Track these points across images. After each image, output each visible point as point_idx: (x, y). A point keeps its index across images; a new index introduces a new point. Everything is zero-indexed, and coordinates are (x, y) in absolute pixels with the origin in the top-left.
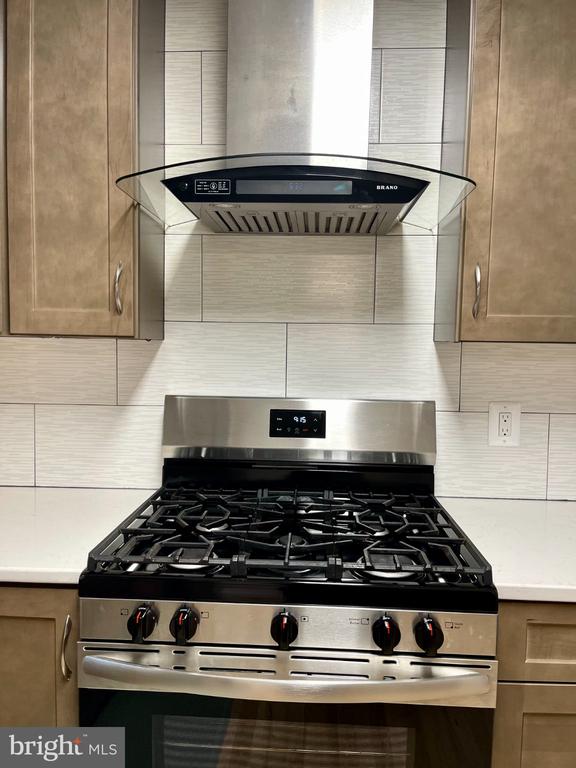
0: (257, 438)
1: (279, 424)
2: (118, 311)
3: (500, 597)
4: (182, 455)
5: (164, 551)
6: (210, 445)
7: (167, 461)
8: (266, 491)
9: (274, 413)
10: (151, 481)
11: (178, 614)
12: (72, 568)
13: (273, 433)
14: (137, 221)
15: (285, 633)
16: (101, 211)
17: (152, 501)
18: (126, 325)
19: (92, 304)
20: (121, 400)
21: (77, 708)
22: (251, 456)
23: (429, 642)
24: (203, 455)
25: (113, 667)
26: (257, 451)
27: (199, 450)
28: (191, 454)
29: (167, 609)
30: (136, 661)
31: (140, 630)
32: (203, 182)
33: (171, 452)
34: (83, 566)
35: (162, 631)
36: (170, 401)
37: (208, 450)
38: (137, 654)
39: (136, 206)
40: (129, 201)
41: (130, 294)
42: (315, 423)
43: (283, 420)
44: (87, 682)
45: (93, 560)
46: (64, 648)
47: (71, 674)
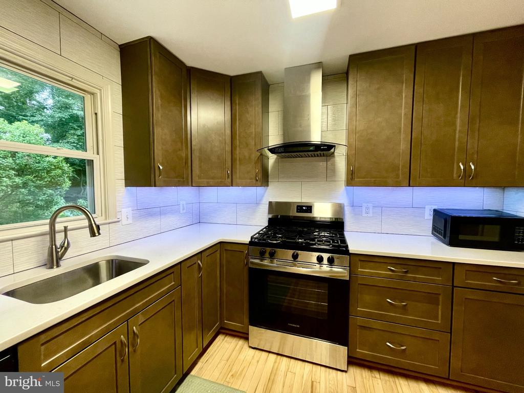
0: (294, 213)
2: (257, 180)
3: (350, 252)
4: (274, 217)
6: (282, 214)
7: (269, 218)
8: (295, 228)
9: (298, 206)
10: (265, 223)
12: (247, 240)
13: (297, 212)
14: (262, 158)
15: (295, 257)
16: (253, 157)
17: (265, 228)
18: (259, 183)
19: (251, 179)
20: (258, 203)
21: (248, 272)
22: (292, 218)
23: (331, 261)
24: (279, 217)
25: (256, 262)
26: (293, 216)
28: (276, 217)
29: (268, 250)
30: (261, 261)
31: (262, 255)
32: (277, 149)
33: (270, 216)
34: (250, 240)
35: (267, 255)
36: (270, 203)
37: (281, 216)
38: (262, 260)
39: (261, 155)
40: (260, 153)
41: (260, 176)
42: (309, 209)
43: (300, 208)
44: (251, 266)
45: (252, 238)
46: (246, 258)
47: (247, 264)
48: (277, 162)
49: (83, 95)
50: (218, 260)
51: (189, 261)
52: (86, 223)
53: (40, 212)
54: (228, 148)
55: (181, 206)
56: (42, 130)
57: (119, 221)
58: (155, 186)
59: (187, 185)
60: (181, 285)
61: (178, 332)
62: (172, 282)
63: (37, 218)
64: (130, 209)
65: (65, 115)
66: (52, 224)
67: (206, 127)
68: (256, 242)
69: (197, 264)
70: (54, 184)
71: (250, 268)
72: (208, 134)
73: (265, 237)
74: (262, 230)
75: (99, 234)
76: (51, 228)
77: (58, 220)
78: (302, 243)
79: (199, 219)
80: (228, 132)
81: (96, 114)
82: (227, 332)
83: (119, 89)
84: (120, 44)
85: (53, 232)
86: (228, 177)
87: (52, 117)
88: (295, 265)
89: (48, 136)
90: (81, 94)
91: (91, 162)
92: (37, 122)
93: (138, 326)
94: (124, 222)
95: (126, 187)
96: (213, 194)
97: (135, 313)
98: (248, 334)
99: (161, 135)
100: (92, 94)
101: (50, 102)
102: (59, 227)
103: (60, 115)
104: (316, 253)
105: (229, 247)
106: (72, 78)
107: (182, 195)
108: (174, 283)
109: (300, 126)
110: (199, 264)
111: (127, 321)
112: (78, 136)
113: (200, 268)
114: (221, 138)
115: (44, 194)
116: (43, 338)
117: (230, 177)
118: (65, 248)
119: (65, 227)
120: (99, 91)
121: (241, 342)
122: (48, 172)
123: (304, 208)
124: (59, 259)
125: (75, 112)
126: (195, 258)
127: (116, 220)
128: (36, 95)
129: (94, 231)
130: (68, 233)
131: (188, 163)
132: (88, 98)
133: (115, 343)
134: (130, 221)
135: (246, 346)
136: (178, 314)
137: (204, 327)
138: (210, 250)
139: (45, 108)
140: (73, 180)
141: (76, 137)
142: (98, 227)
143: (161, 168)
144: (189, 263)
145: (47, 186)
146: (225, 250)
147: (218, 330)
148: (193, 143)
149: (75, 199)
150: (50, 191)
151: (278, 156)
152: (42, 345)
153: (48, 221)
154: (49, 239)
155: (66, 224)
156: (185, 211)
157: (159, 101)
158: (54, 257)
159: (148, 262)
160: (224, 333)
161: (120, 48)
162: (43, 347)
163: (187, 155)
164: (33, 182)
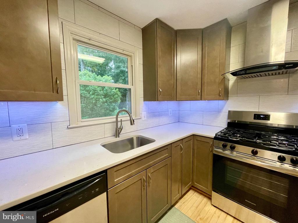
0: (250, 120)
1: (256, 117)
2: (220, 96)
4: (232, 122)
5: (229, 135)
6: (238, 120)
7: (228, 122)
8: (252, 131)
9: (255, 115)
10: (225, 125)
11: (231, 145)
12: (213, 135)
13: (254, 119)
14: (224, 80)
15: (255, 153)
16: (217, 80)
17: (226, 129)
18: (221, 98)
20: (219, 111)
21: (213, 158)
22: (248, 123)
24: (236, 122)
25: (219, 151)
26: (250, 122)
27: (235, 121)
28: (234, 122)
29: (229, 144)
30: (223, 151)
31: (224, 146)
32: (239, 72)
33: (229, 121)
35: (228, 147)
36: (229, 111)
37: (238, 121)
38: (224, 150)
39: (224, 78)
40: (223, 77)
41: (223, 93)
42: (267, 117)
43: (257, 116)
44: (214, 153)
45: (216, 135)
46: (211, 147)
47: (212, 151)
48: (236, 82)
49: (127, 58)
50: (192, 146)
51: (175, 143)
52: (129, 118)
53: (111, 113)
54: (199, 76)
55: (169, 112)
56: (111, 78)
57: (140, 119)
58: (158, 101)
59: (173, 100)
60: (171, 156)
61: (169, 182)
62: (166, 154)
63: (110, 115)
64: (146, 112)
65: (118, 71)
66: (117, 118)
67: (186, 64)
68: (219, 138)
69: (180, 146)
70: (115, 101)
71: (214, 154)
72: (186, 68)
73: (227, 135)
74: (223, 130)
75: (134, 124)
76: (116, 120)
77: (119, 116)
78: (260, 143)
79: (179, 120)
80: (200, 65)
81: (132, 66)
82: (196, 189)
83: (141, 51)
84: (142, 28)
85: (117, 121)
86: (199, 95)
87: (114, 72)
88: (254, 159)
89: (113, 81)
90: (126, 57)
91: (130, 89)
92: (110, 75)
93: (150, 174)
94: (143, 119)
95: (144, 101)
96: (188, 105)
97: (149, 167)
98: (211, 196)
99: (162, 72)
100: (131, 56)
101: (114, 66)
102: (119, 119)
103: (117, 71)
104: (277, 153)
105: (199, 139)
106: (123, 50)
107: (170, 106)
108: (167, 155)
109: (262, 51)
110: (181, 146)
111: (146, 169)
112: (123, 79)
113: (181, 149)
114: (195, 70)
115: (112, 105)
116: (115, 169)
117: (200, 94)
118: (121, 129)
119: (121, 120)
120: (133, 54)
121: (205, 200)
122: (113, 96)
123: (262, 116)
124: (119, 134)
125: (122, 69)
126: (179, 142)
127: (140, 118)
128: (109, 64)
129: (132, 122)
130: (122, 122)
131: (175, 87)
132: (129, 58)
133: (141, 179)
134: (145, 119)
135: (209, 203)
136: (169, 172)
137: (183, 183)
138: (187, 138)
139: (112, 69)
140: (121, 99)
141: (122, 80)
142: (133, 120)
143: (161, 90)
144: (175, 145)
145: (113, 102)
146: (196, 140)
147: (190, 187)
148: (178, 75)
149: (122, 108)
150: (114, 104)
151: (237, 77)
152: (115, 172)
153: (115, 117)
154: (116, 124)
155: (121, 118)
156: (171, 115)
157: (161, 53)
158: (117, 132)
159: (155, 141)
160: (194, 190)
161: (142, 30)
162: (115, 173)
163: (174, 83)
164: (109, 100)
